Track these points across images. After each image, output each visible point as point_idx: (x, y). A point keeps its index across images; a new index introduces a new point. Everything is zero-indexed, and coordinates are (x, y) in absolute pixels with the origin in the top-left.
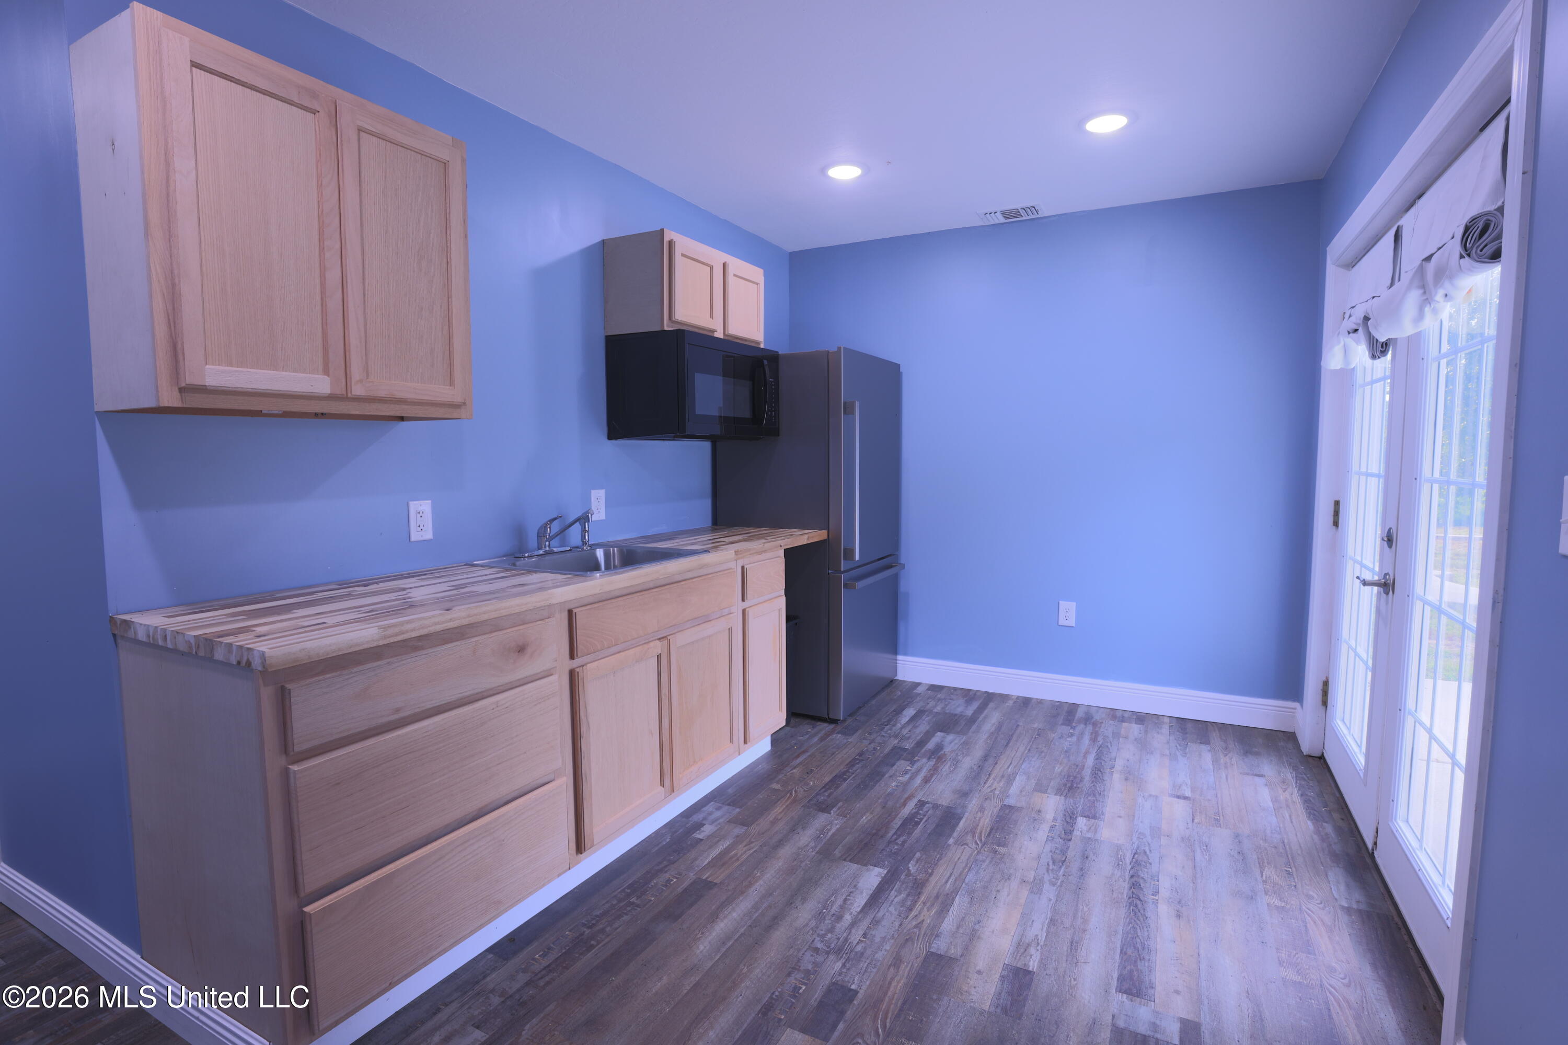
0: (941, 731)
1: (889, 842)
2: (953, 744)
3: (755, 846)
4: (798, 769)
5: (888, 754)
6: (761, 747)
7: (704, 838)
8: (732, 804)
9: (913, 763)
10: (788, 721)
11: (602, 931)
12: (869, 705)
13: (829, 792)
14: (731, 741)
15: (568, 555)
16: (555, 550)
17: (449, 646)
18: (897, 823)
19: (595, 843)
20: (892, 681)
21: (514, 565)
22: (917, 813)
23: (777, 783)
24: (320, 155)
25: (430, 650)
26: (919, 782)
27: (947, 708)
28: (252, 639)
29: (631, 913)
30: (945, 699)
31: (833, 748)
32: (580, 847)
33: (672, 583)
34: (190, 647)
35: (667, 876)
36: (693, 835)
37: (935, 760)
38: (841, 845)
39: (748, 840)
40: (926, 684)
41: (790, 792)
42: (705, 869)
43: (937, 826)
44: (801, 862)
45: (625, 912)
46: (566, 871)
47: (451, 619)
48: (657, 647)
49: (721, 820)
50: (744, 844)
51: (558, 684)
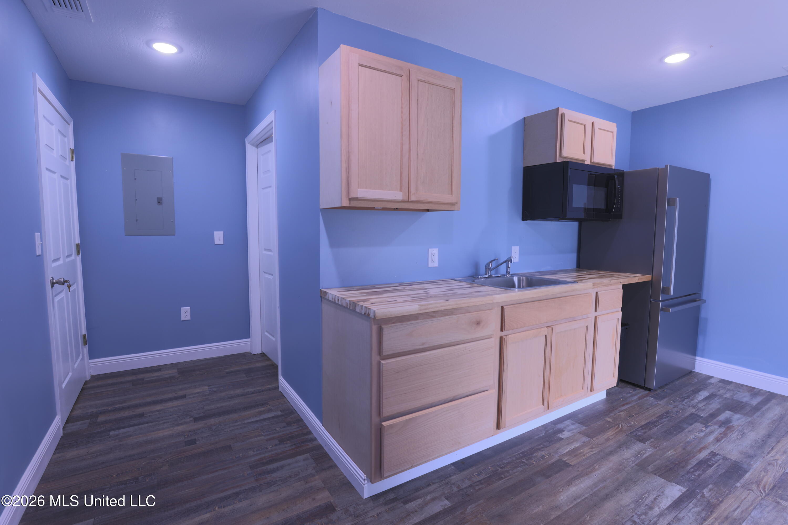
0: (730, 411)
1: (688, 472)
2: (740, 421)
3: (596, 450)
4: (623, 412)
5: (687, 417)
6: (601, 396)
7: (565, 438)
8: (581, 423)
9: (707, 427)
10: (618, 383)
11: (507, 472)
12: (674, 384)
13: (644, 430)
14: (583, 388)
15: (500, 279)
16: (493, 276)
17: (447, 317)
18: (694, 462)
19: (506, 426)
20: (691, 372)
21: (474, 281)
22: (709, 459)
23: (610, 417)
24: (403, 94)
25: (439, 318)
26: (712, 440)
27: (735, 397)
28: (370, 304)
29: (523, 467)
30: (733, 390)
31: (648, 405)
32: (498, 426)
33: (556, 298)
34: (347, 305)
35: (543, 453)
36: (558, 435)
37: (724, 428)
38: (652, 465)
39: (591, 446)
40: (717, 378)
41: (618, 424)
42: (564, 455)
43: (727, 471)
44: (625, 467)
45: (520, 465)
46: (491, 436)
47: (448, 305)
48: (545, 331)
49: (575, 431)
50: (588, 447)
51: (495, 342)
